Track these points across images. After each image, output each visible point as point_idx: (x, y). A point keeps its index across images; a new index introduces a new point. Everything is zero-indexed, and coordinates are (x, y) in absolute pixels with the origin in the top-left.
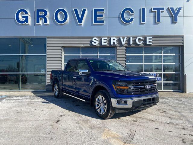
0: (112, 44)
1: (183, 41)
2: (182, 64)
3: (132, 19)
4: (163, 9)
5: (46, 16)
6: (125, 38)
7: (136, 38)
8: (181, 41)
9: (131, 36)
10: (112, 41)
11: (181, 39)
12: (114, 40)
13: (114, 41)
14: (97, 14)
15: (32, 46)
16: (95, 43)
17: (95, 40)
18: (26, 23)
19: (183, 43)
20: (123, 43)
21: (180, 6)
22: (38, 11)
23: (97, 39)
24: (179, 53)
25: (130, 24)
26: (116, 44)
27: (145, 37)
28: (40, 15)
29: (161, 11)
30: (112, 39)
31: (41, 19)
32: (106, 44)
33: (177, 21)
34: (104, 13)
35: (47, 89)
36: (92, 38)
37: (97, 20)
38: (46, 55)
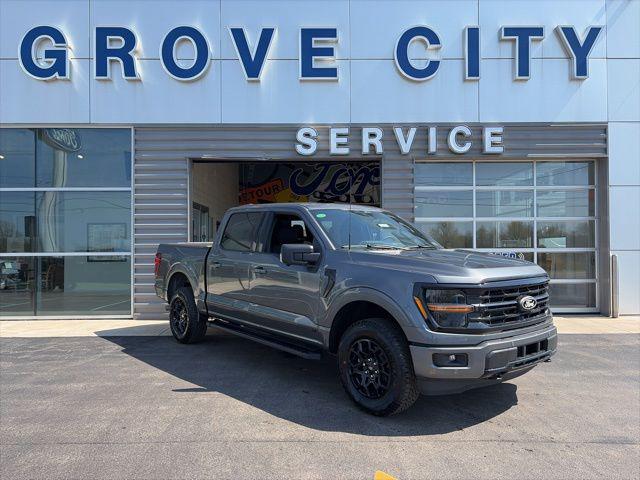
0: (366, 149)
1: (605, 140)
2: (599, 218)
3: (434, 66)
4: (539, 31)
5: (130, 53)
6: (413, 132)
7: (450, 130)
8: (600, 144)
9: (433, 124)
10: (366, 141)
11: (600, 134)
12: (372, 135)
13: (373, 141)
14: (314, 46)
15: (81, 157)
16: (307, 146)
17: (307, 135)
18: (58, 77)
19: (605, 150)
20: (406, 148)
21: (596, 25)
22: (102, 33)
23: (314, 133)
24: (591, 182)
25: (426, 81)
26: (379, 149)
27: (478, 129)
28: (108, 47)
29: (532, 40)
30: (366, 132)
31: (111, 61)
32: (345, 151)
33: (585, 75)
34: (337, 42)
35: (135, 312)
36: (295, 129)
37: (315, 65)
38: (131, 189)
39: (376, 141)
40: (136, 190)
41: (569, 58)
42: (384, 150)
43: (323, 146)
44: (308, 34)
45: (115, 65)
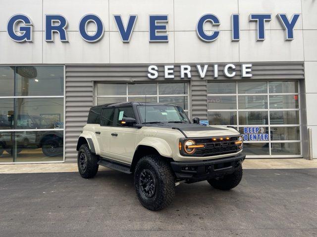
0: (183, 76)
1: (303, 70)
2: (301, 109)
3: (216, 34)
4: (269, 17)
5: (63, 28)
6: (206, 67)
7: (225, 66)
8: (301, 72)
9: (216, 63)
10: (183, 72)
11: (300, 67)
12: (186, 69)
13: (186, 71)
14: (156, 25)
15: (37, 80)
16: (153, 74)
17: (153, 69)
18: (27, 40)
19: (303, 75)
20: (203, 75)
21: (297, 13)
22: (49, 18)
23: (156, 68)
24: (297, 91)
25: (213, 41)
26: (189, 76)
27: (239, 65)
28: (52, 25)
29: (266, 21)
30: (183, 67)
31: (54, 32)
32: (172, 76)
33: (292, 38)
34: (167, 22)
35: (65, 159)
36: (147, 66)
37: (157, 34)
38: (64, 96)
39: (188, 72)
40: (66, 97)
41: (284, 30)
42: (192, 76)
43: (161, 74)
44: (153, 19)
45: (56, 35)
